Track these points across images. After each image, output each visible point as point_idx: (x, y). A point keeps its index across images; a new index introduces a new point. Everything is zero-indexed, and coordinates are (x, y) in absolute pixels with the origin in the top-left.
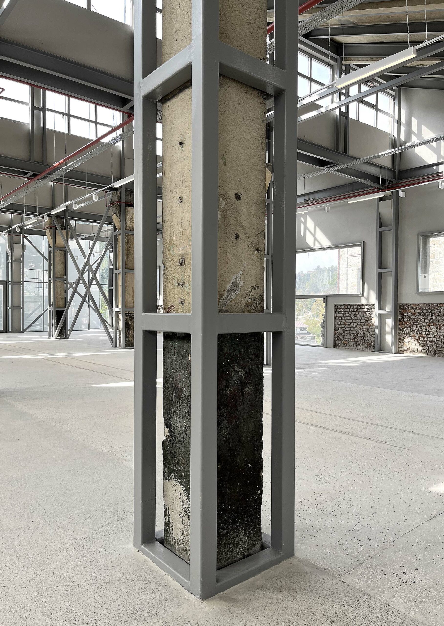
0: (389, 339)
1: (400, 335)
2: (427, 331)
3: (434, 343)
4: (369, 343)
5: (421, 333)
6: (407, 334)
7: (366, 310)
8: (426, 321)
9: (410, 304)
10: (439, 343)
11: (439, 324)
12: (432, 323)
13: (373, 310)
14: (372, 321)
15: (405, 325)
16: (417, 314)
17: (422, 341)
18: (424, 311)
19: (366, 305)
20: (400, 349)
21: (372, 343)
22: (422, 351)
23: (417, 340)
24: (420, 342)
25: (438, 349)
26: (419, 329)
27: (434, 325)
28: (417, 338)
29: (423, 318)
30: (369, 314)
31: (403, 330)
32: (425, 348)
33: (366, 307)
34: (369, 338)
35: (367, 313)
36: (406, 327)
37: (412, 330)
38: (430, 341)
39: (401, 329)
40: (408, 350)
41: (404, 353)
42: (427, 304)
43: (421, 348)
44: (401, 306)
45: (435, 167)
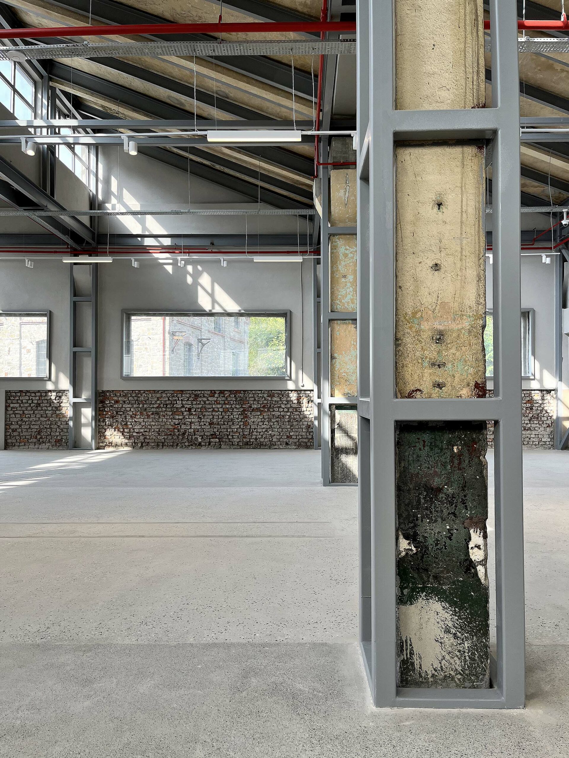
0: (87, 433)
1: (100, 427)
2: (133, 421)
3: (141, 434)
4: (59, 440)
5: (126, 424)
6: (109, 425)
7: (53, 398)
8: (132, 410)
9: (113, 391)
10: (147, 433)
11: (147, 413)
12: (139, 412)
13: (63, 397)
14: (62, 411)
15: (106, 415)
16: (121, 402)
17: (128, 433)
18: (130, 398)
19: (54, 391)
20: (101, 444)
21: (62, 439)
22: (127, 444)
23: (121, 432)
24: (125, 434)
25: (146, 441)
26: (124, 419)
27: (141, 414)
28: (122, 430)
29: (129, 406)
30: (58, 402)
31: (104, 421)
32: (131, 441)
33: (54, 394)
34: (58, 434)
35: (55, 402)
36: (107, 418)
37: (114, 421)
38: (137, 433)
39: (101, 420)
40: (110, 445)
41: (105, 448)
42: (133, 391)
43: (127, 441)
44: (101, 393)
45: (139, 239)
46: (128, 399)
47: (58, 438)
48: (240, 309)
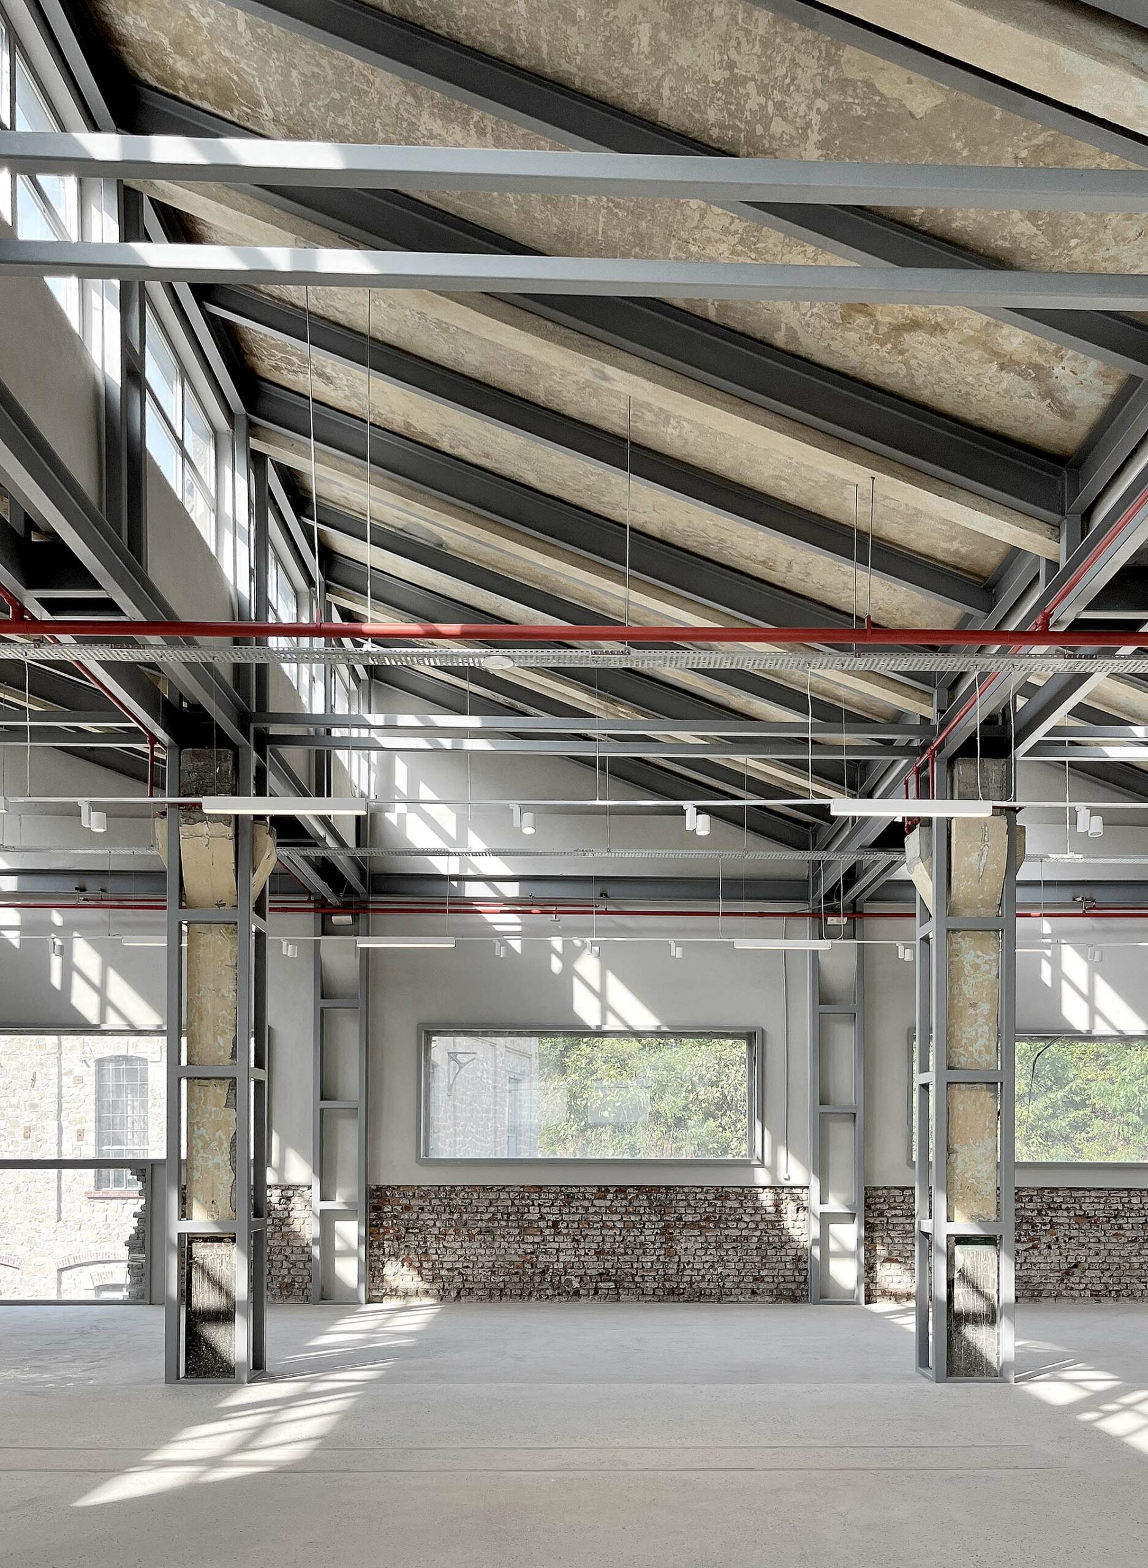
0: (348, 1270)
1: (373, 1258)
2: (441, 1246)
3: (456, 1273)
4: (287, 1284)
5: (426, 1253)
6: (390, 1255)
7: (274, 1199)
8: (438, 1224)
9: (399, 1187)
10: (469, 1271)
11: (468, 1231)
12: (452, 1230)
13: (295, 1200)
14: (292, 1226)
15: (384, 1234)
16: (416, 1209)
17: (430, 1270)
18: (433, 1202)
19: (277, 1187)
20: (375, 1293)
21: (294, 1281)
22: (428, 1292)
23: (415, 1268)
24: (425, 1272)
25: (466, 1286)
26: (421, 1243)
27: (457, 1232)
28: (418, 1264)
29: (431, 1217)
30: (285, 1209)
31: (381, 1246)
32: (437, 1286)
33: (277, 1192)
34: (286, 1272)
35: (279, 1207)
36: (388, 1240)
37: (402, 1246)
38: (447, 1270)
39: (375, 1244)
40: (394, 1293)
41: (384, 1301)
42: (439, 1186)
43: (427, 1286)
44: (374, 1190)
45: (455, 883)
46: (430, 1202)
47: (286, 1280)
48: (658, 1024)
